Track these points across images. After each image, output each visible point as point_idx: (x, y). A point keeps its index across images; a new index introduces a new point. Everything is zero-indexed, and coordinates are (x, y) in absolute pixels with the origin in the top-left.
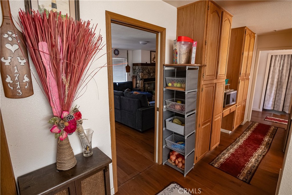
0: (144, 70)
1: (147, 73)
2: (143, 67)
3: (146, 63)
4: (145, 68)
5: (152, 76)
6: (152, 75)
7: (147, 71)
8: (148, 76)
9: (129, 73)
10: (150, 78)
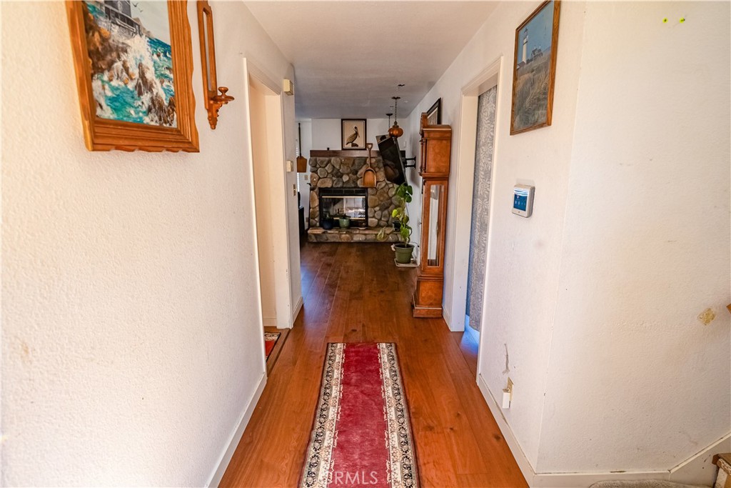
0: (320, 167)
1: (330, 176)
2: (316, 160)
3: (328, 149)
4: (322, 162)
5: (348, 181)
6: (345, 178)
7: (329, 168)
8: (333, 181)
9: (304, 174)
10: (340, 185)
